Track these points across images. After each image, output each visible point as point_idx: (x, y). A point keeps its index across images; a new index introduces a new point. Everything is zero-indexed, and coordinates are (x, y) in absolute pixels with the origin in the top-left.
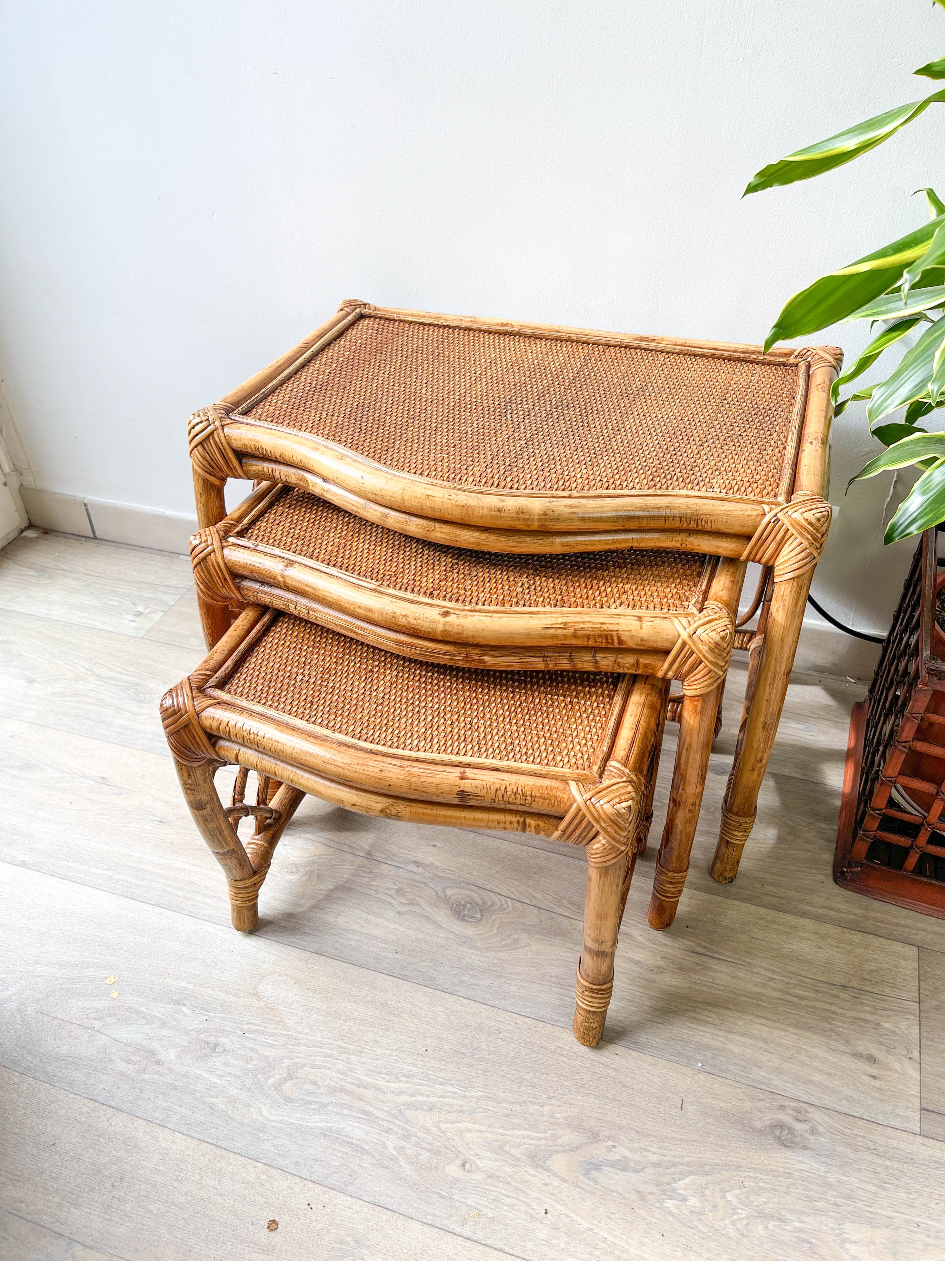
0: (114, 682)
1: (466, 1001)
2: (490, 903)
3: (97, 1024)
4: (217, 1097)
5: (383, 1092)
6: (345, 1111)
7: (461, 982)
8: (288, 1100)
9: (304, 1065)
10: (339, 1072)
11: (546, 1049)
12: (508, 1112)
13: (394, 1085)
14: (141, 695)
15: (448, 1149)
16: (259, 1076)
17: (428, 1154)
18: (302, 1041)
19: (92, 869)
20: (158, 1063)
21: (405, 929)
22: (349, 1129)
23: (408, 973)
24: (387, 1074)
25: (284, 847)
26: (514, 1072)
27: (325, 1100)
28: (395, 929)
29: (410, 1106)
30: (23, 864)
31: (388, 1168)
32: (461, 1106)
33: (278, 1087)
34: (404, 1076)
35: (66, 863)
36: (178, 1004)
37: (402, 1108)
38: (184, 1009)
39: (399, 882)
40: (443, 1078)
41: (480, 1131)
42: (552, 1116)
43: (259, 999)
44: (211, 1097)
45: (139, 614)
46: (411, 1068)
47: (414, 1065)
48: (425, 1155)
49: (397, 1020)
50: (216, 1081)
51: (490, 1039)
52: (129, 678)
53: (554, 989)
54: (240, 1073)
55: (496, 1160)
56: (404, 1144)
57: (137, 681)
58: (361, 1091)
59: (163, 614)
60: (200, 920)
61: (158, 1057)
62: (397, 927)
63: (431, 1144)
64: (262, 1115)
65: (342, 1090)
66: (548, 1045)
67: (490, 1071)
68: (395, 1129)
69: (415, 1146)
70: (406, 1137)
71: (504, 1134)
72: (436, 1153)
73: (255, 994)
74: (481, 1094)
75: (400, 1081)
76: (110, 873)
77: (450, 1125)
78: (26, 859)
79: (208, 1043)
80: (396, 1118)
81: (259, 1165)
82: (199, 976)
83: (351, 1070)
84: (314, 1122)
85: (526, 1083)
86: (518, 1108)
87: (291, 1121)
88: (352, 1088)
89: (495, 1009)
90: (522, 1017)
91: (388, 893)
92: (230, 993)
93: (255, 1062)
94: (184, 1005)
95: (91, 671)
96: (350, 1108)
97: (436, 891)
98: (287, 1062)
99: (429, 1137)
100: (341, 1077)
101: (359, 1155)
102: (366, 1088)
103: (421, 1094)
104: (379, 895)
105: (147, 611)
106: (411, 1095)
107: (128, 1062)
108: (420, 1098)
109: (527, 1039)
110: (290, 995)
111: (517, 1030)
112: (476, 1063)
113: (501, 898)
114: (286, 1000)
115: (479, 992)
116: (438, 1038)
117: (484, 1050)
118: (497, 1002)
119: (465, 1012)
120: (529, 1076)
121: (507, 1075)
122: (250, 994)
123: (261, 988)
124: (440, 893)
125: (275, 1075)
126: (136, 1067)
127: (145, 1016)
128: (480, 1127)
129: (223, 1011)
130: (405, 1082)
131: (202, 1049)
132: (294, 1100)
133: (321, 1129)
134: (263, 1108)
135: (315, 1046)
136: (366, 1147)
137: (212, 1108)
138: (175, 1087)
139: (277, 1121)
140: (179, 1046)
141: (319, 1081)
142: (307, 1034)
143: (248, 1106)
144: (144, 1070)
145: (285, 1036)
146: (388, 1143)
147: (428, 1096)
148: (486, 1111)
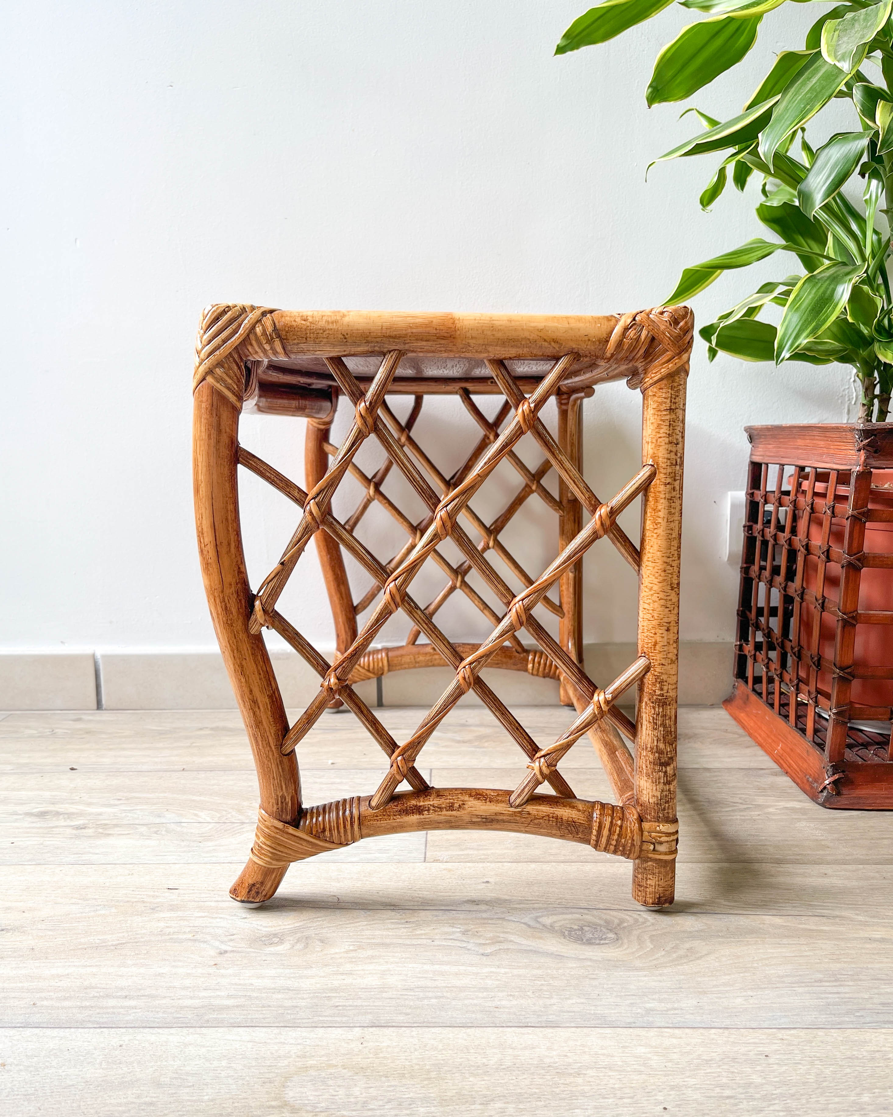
1: (677, 1031)
2: (616, 921)
7: (649, 1011)
11: (857, 1058)
21: (508, 970)
23: (551, 1018)
26: (837, 1099)
28: (491, 972)
39: (461, 924)
49: (580, 1080)
51: (759, 1068)
53: (800, 990)
60: (124, 1030)
62: (493, 970)
66: (855, 1053)
67: (797, 1109)
73: (285, 1105)
82: (151, 1104)
85: (870, 1107)
89: (733, 1031)
90: (783, 1031)
91: (451, 937)
97: (525, 923)
104: (436, 943)
109: (818, 1055)
110: (356, 1091)
111: (791, 1048)
112: (765, 1104)
113: (629, 913)
114: (352, 1100)
115: (688, 1016)
116: (673, 1088)
117: (762, 1084)
118: (727, 1022)
119: (688, 1045)
120: (866, 1098)
121: (830, 1106)
122: (273, 1107)
123: (290, 1094)
124: (532, 923)
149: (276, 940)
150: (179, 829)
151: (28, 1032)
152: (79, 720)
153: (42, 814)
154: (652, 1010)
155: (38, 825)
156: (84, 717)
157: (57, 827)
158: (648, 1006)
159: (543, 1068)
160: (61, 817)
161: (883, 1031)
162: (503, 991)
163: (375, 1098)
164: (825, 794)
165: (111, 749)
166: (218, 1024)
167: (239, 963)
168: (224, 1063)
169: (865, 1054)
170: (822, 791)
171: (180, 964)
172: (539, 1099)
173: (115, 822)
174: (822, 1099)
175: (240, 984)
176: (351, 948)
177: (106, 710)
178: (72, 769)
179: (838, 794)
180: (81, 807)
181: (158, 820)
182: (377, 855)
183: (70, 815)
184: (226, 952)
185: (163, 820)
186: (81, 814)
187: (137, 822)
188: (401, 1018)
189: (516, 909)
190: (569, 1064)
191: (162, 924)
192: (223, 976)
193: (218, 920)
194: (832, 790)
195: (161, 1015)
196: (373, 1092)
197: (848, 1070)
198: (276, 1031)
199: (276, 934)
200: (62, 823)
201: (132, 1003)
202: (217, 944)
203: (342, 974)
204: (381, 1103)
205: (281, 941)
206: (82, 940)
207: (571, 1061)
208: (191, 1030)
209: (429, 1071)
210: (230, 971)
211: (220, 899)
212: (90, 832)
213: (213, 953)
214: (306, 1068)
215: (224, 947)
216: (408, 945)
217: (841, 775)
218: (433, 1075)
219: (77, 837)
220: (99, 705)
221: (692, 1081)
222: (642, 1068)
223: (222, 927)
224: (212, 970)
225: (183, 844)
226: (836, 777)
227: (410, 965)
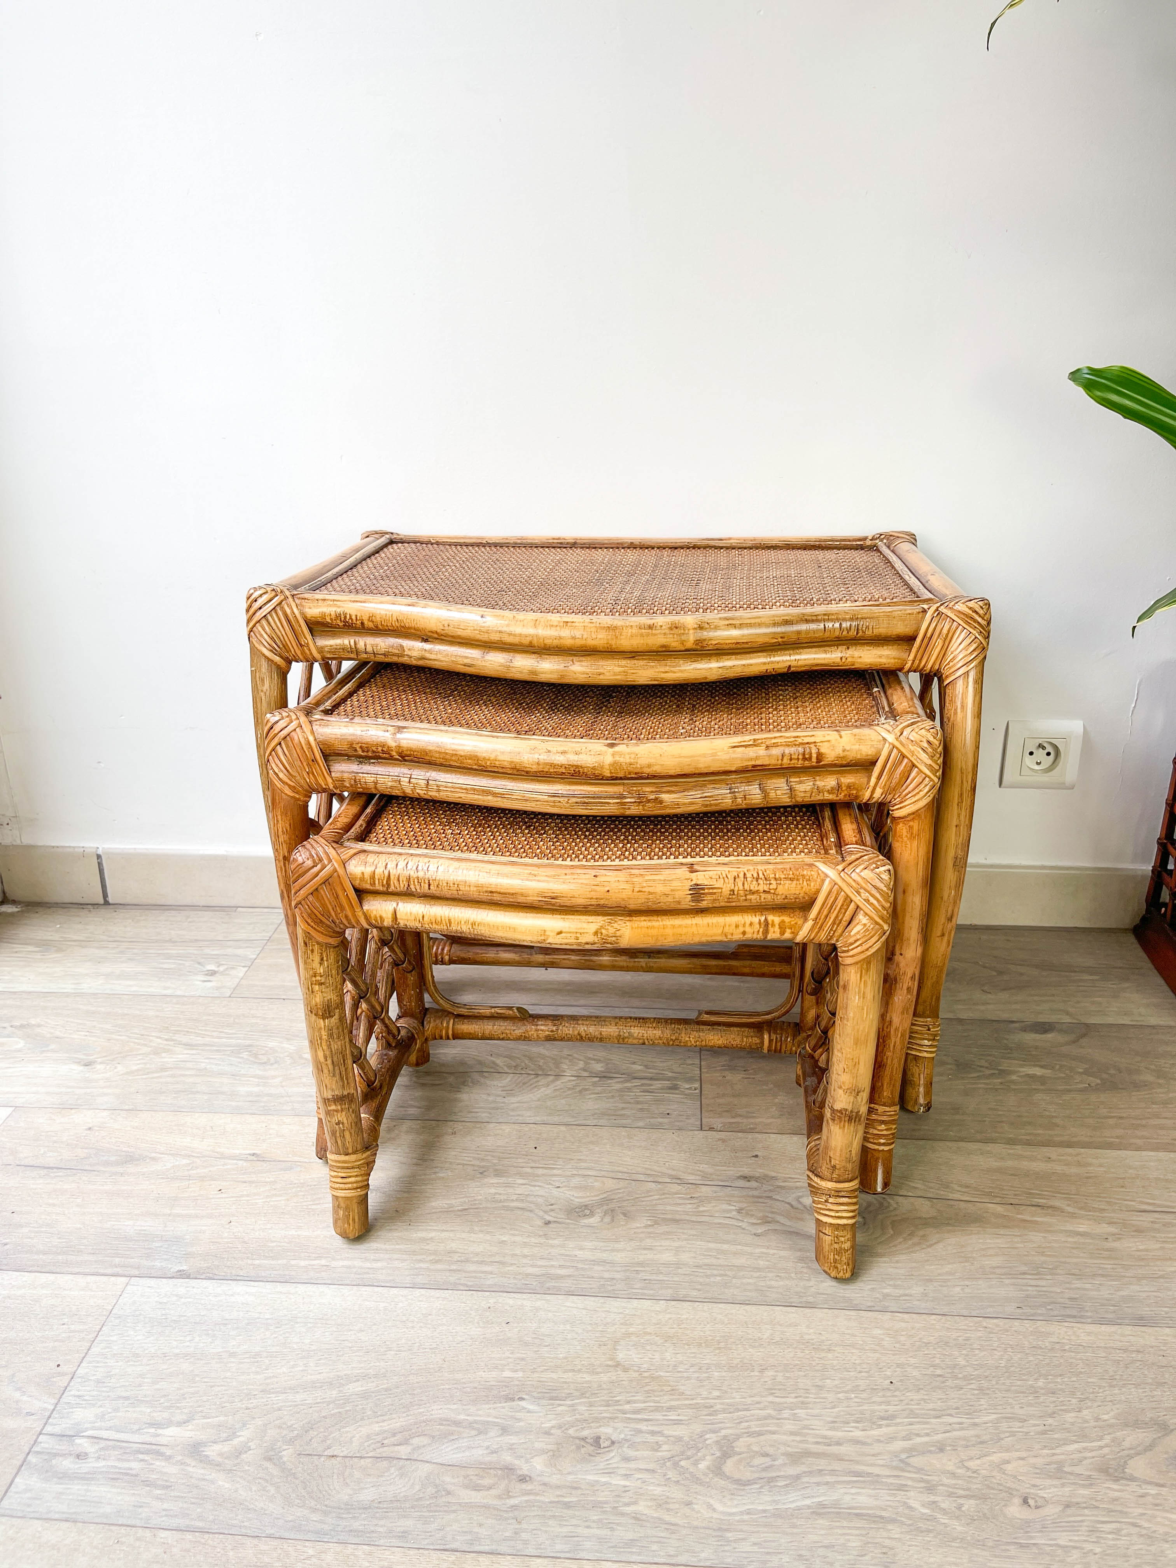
0: (215, 1048)
1: (906, 1316)
3: (403, 1451)
4: (635, 1503)
5: (864, 1443)
6: (828, 1479)
7: (886, 1296)
8: (742, 1484)
9: (738, 1437)
10: (792, 1433)
11: (1041, 1348)
12: (1042, 1428)
13: (875, 1432)
14: (260, 1057)
15: (994, 1489)
16: (683, 1463)
17: (972, 1502)
18: (718, 1407)
19: (293, 1262)
20: (523, 1479)
21: (775, 1251)
22: (847, 1498)
23: (811, 1299)
24: (858, 1422)
25: (558, 1189)
26: (1019, 1383)
27: (792, 1471)
28: (762, 1253)
29: (911, 1451)
30: (182, 1275)
31: (929, 1531)
32: (978, 1436)
33: (717, 1470)
34: (883, 1418)
35: (249, 1262)
36: (513, 1400)
37: (903, 1456)
38: (523, 1403)
39: (736, 1202)
40: (934, 1410)
41: (1023, 1459)
42: (1097, 1419)
43: (626, 1370)
44: (627, 1504)
45: (213, 973)
46: (883, 1407)
47: (888, 1403)
48: (969, 1505)
49: (830, 1356)
50: (623, 1483)
51: (964, 1352)
52: (233, 1041)
53: (1007, 1281)
54: (651, 1466)
55: (1063, 1485)
56: (932, 1498)
57: (248, 1042)
58: (834, 1449)
59: (246, 969)
60: (488, 1293)
61: (521, 1473)
62: (764, 1250)
63: (968, 1489)
64: (714, 1510)
65: (808, 1454)
66: (1040, 1343)
67: (988, 1389)
68: (910, 1483)
69: (949, 1496)
70: (930, 1489)
71: (1054, 1454)
72: (982, 1498)
73: (618, 1365)
74: (995, 1416)
75: (880, 1426)
76: (323, 1262)
77: (978, 1462)
78: (185, 1268)
79: (584, 1439)
80: (903, 1470)
82: (523, 1359)
83: (806, 1427)
84: (793, 1502)
85: (1043, 1391)
86: (1050, 1421)
87: (760, 1508)
88: (821, 1448)
89: (949, 1318)
90: (988, 1320)
91: (729, 1215)
92: (579, 1371)
93: (665, 1447)
94: (521, 1399)
95: (173, 1040)
96: (833, 1472)
97: (788, 1203)
98: (711, 1438)
99: (960, 1482)
100: (798, 1438)
101: (881, 1525)
102: (838, 1444)
103: (918, 1435)
104: (717, 1220)
105: (221, 969)
106: (904, 1439)
107: (477, 1488)
108: (919, 1440)
109: (1011, 1343)
110: (668, 1355)
111: (991, 1335)
112: (965, 1383)
114: (665, 1363)
115: (915, 1303)
116: (898, 1365)
117: (965, 1366)
118: (945, 1310)
119: (913, 1328)
120: (1041, 1383)
121: (1013, 1388)
122: (610, 1366)
123: (621, 1356)
124: (794, 1203)
125: (703, 1458)
126: (493, 1492)
127: (471, 1425)
128: (1018, 1454)
129: (583, 1395)
130: (888, 1426)
131: (578, 1448)
132: (749, 1483)
133: (809, 1507)
134: (712, 1502)
135: (738, 1410)
136: (883, 1514)
137: (637, 1518)
138: (567, 1506)
139: (742, 1513)
140: (543, 1452)
141: (771, 1451)
142: (718, 1397)
143: (689, 1504)
144: (508, 1494)
145: (690, 1406)
146: (912, 1503)
147: (927, 1435)
148: (1013, 1434)
151: (418, 1292)
154: (888, 1295)
158: (885, 1291)
159: (803, 1344)
161: (1066, 1324)
162: (772, 1272)
163: (681, 1363)
166: (556, 1292)
167: (561, 1234)
168: (568, 1327)
169: (1047, 1344)
171: (517, 1232)
172: (800, 1370)
174: (1008, 1382)
175: (567, 1255)
176: (649, 1223)
184: (549, 1222)
188: (694, 1293)
189: (781, 1187)
190: (823, 1341)
191: (493, 1191)
192: (552, 1246)
193: (537, 1188)
195: (512, 1281)
196: (680, 1358)
197: (1031, 1358)
198: (602, 1300)
199: (586, 1206)
201: (488, 1268)
202: (541, 1213)
203: (645, 1249)
204: (686, 1367)
205: (592, 1214)
207: (824, 1338)
208: (538, 1296)
209: (719, 1342)
210: (556, 1242)
211: (534, 1165)
213: (539, 1223)
214: (629, 1334)
215: (548, 1218)
216: (693, 1222)
218: (722, 1345)
221: (912, 1361)
222: (877, 1348)
223: (542, 1196)
224: (542, 1240)
227: (699, 1243)
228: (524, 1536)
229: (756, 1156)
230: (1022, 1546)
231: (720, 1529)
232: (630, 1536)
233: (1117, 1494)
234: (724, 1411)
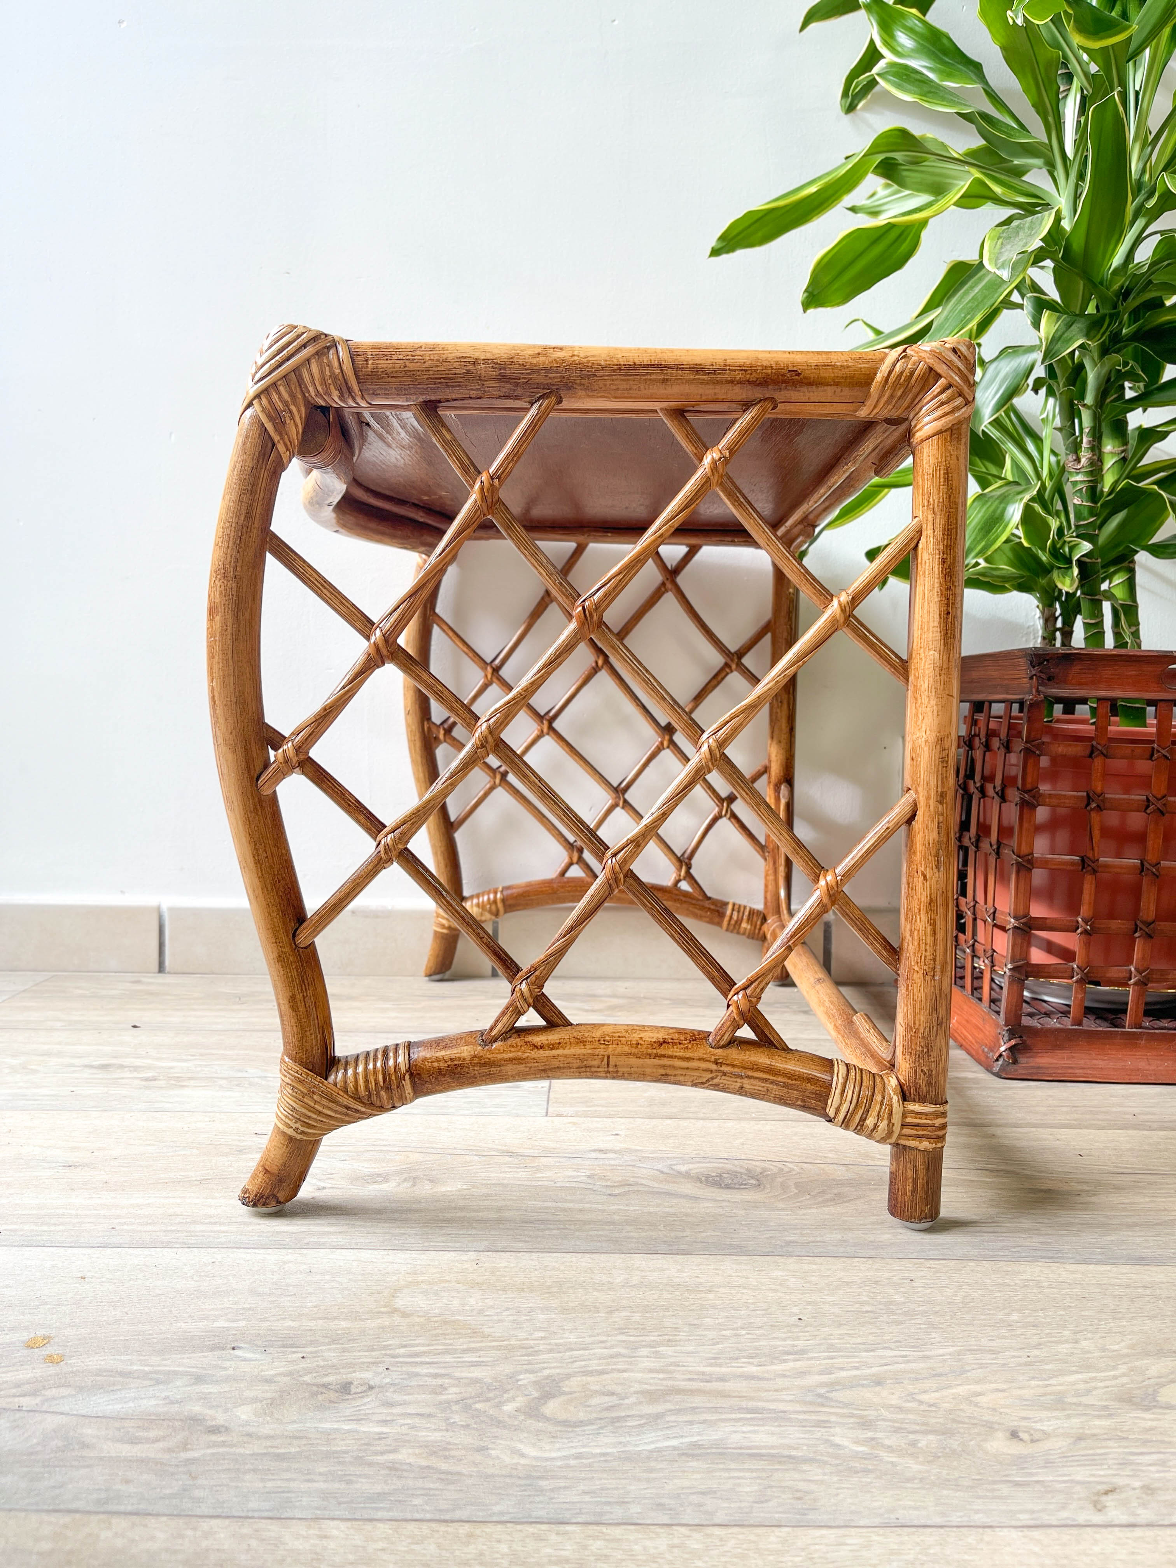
1: (817, 1259)
2: (758, 1170)
3: (27, 1402)
4: (394, 1451)
5: (761, 1379)
6: (708, 1417)
7: (789, 1243)
8: (569, 1425)
9: (568, 1376)
10: (650, 1371)
11: (1009, 1285)
12: (1025, 1359)
13: (776, 1368)
15: (964, 1423)
16: (478, 1406)
17: (931, 1437)
18: (541, 1348)
20: (214, 1430)
22: (736, 1438)
23: (686, 1247)
24: (752, 1357)
26: (983, 1317)
27: (651, 1409)
28: (618, 1209)
29: (833, 1386)
31: (868, 1471)
32: (932, 1369)
33: (532, 1411)
34: (787, 1353)
36: (222, 1349)
37: (822, 1391)
38: (237, 1353)
39: (585, 1169)
40: (864, 1344)
41: (1003, 1391)
42: (1104, 1350)
43: (406, 1316)
44: (381, 1453)
46: (789, 1342)
47: (796, 1339)
48: (928, 1441)
49: (711, 1296)
50: (378, 1429)
51: (902, 1290)
54: (427, 1410)
55: (1069, 1417)
56: (870, 1434)
60: (216, 1250)
61: (211, 1423)
62: (621, 1207)
63: (925, 1424)
64: (522, 1455)
65: (675, 1391)
66: (1007, 1281)
67: (941, 1323)
68: (833, 1418)
69: (895, 1432)
70: (866, 1424)
71: (1047, 1386)
72: (947, 1433)
73: (395, 1311)
74: (954, 1349)
75: (785, 1361)
77: (936, 1395)
79: (325, 1386)
80: (823, 1405)
81: (569, 1528)
82: (249, 1309)
83: (673, 1364)
84: (652, 1442)
85: (1019, 1325)
86: (1036, 1352)
87: (598, 1451)
88: (694, 1385)
89: (877, 1260)
90: (931, 1261)
91: (575, 1180)
92: (335, 1318)
93: (454, 1390)
94: (236, 1348)
96: (715, 1410)
97: (657, 1170)
98: (525, 1379)
99: (911, 1416)
100: (661, 1376)
101: (791, 1466)
102: (724, 1380)
103: (842, 1369)
104: (558, 1184)
106: (822, 1373)
107: (134, 1441)
110: (472, 1301)
111: (938, 1275)
112: (905, 1318)
113: (774, 1164)
114: (468, 1308)
115: (831, 1248)
116: (809, 1303)
117: (905, 1303)
118: (872, 1253)
119: (828, 1270)
120: (1015, 1317)
121: (976, 1322)
122: (382, 1313)
123: (401, 1302)
124: (664, 1170)
125: (513, 1399)
126: (160, 1445)
127: (145, 1375)
128: (994, 1386)
129: (333, 1342)
130: (795, 1360)
131: (314, 1395)
132: (581, 1423)
133: (675, 1448)
134: (520, 1446)
135: (572, 1350)
136: (793, 1453)
137: (393, 1468)
138: (280, 1457)
139: (566, 1457)
140: (256, 1400)
141: (618, 1389)
142: (542, 1338)
143: (481, 1450)
144: (185, 1446)
145: (498, 1348)
146: (837, 1440)
147: (857, 1368)
148: (983, 1366)
149: (380, 1179)
150: (264, 1083)
151: (109, 1251)
152: (138, 982)
153: (104, 1067)
154: (791, 1242)
155: (100, 1076)
156: (143, 979)
157: (123, 1078)
158: (788, 1239)
159: (673, 1286)
160: (126, 1069)
161: (1040, 1264)
162: (631, 1225)
163: (492, 1307)
164: (1000, 1062)
165: (178, 1010)
168: (328, 1277)
169: (1017, 1282)
170: (997, 1060)
172: (667, 1310)
173: (190, 1075)
174: (968, 1317)
177: (169, 973)
178: (134, 1027)
179: (1015, 1062)
180: (150, 1061)
181: (240, 1075)
182: (493, 1109)
183: (136, 1069)
185: (245, 1075)
186: (149, 1068)
187: (215, 1075)
188: (519, 1245)
189: (647, 1157)
190: (701, 1284)
194: (1008, 1057)
195: (256, 1238)
196: (490, 1302)
197: (998, 1295)
198: (383, 1252)
199: (379, 1174)
200: (128, 1075)
201: (223, 1228)
203: (454, 1207)
204: (499, 1311)
205: (386, 1179)
206: (162, 1176)
207: (701, 1280)
208: (290, 1251)
209: (549, 1287)
212: (162, 1083)
214: (417, 1283)
215: (322, 1184)
216: (526, 1185)
217: (1018, 1041)
218: (554, 1289)
219: (147, 1088)
220: (161, 968)
221: (830, 1299)
222: (778, 1287)
225: (269, 1096)
226: (1013, 1042)
227: (530, 1203)
228: (198, 1493)
229: (617, 1134)
230: (1017, 1484)
231: (529, 1477)
232: (379, 1488)
233: (1150, 1423)
234: (550, 1351)
